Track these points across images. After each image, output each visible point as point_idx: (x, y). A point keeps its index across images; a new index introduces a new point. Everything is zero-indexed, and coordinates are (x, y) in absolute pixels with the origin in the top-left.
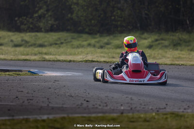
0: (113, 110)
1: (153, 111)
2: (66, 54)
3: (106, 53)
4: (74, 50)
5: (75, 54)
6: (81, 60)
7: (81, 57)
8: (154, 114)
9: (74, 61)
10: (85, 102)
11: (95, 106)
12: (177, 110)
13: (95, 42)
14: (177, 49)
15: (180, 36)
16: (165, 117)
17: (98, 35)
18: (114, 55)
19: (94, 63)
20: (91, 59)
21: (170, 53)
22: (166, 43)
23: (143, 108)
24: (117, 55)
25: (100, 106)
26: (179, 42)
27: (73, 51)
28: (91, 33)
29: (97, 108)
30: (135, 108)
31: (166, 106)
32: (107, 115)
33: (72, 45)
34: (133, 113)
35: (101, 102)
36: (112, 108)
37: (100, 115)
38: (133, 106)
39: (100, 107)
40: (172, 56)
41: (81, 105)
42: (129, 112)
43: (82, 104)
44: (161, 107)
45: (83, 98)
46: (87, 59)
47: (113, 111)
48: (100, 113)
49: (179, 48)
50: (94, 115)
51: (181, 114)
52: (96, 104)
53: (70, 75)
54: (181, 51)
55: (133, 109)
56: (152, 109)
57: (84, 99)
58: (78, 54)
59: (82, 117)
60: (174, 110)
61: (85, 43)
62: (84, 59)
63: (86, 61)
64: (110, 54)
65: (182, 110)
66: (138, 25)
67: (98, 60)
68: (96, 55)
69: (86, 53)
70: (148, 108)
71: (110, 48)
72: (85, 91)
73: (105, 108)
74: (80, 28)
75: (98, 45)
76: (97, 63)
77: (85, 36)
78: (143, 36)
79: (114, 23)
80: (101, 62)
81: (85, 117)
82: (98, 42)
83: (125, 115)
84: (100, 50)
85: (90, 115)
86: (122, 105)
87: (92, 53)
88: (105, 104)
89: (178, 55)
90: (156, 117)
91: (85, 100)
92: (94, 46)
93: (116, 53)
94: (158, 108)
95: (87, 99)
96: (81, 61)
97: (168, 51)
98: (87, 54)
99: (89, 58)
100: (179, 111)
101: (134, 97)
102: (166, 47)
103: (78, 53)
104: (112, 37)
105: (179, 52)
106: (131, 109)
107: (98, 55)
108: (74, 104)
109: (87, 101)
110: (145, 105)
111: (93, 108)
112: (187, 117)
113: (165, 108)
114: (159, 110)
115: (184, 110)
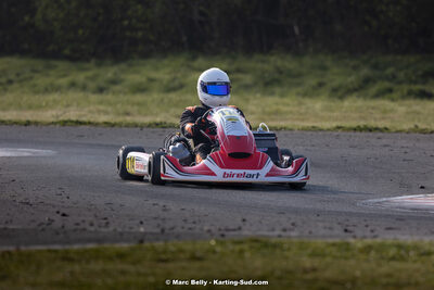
0: (121, 234)
1: (212, 235)
2: (20, 108)
3: (110, 104)
4: (37, 96)
5: (39, 107)
6: (52, 120)
7: (54, 113)
8: (213, 242)
9: (36, 123)
10: (58, 218)
11: (82, 226)
12: (266, 233)
13: (87, 78)
14: (273, 94)
15: (279, 63)
16: (238, 248)
17: (93, 61)
18: (129, 108)
19: (82, 127)
20: (74, 119)
21: (255, 102)
22: (248, 79)
23: (190, 229)
24: (136, 108)
25: (92, 225)
26: (276, 76)
27: (36, 99)
28: (77, 57)
29: (84, 229)
30: (173, 228)
31: (241, 223)
32: (107, 245)
33: (35, 86)
34: (166, 241)
35: (96, 216)
36: (119, 230)
37: (90, 246)
38: (168, 225)
39: (92, 229)
40: (260, 110)
41: (48, 224)
42: (158, 240)
43: (51, 221)
44: (231, 227)
45: (54, 206)
46: (66, 119)
47: (121, 237)
48: (89, 241)
49: (278, 90)
50: (76, 247)
51: (273, 241)
52: (83, 221)
53: (26, 154)
54: (282, 96)
55: (166, 231)
56: (209, 231)
57: (56, 209)
58: (48, 106)
59: (49, 251)
60: (260, 233)
61: (64, 81)
62: (61, 118)
63: (65, 123)
64: (119, 106)
65: (277, 233)
66: (184, 39)
67: (92, 120)
68: (87, 109)
69: (65, 103)
70: (202, 229)
71: (120, 92)
72: (59, 192)
73: (103, 230)
74: (51, 48)
75: (92, 85)
76: (88, 127)
77: (62, 65)
78: (196, 64)
79: (128, 34)
80: (96, 124)
81: (56, 251)
82: (93, 78)
83: (147, 244)
84: (94, 98)
85: (67, 247)
86: (141, 223)
87: (78, 105)
88: (104, 221)
89: (274, 108)
90: (218, 249)
91: (58, 212)
92: (84, 88)
93: (133, 104)
94: (222, 228)
95: (63, 211)
96: (52, 123)
97: (251, 97)
98: (68, 106)
99: (73, 115)
100: (271, 233)
101: (171, 205)
102: (247, 87)
103: (47, 104)
104: (123, 66)
105: (276, 99)
106: (163, 231)
107: (92, 108)
108: (33, 221)
109: (64, 215)
111: (75, 230)
112: (289, 249)
113: (240, 229)
114: (226, 233)
115: (283, 234)
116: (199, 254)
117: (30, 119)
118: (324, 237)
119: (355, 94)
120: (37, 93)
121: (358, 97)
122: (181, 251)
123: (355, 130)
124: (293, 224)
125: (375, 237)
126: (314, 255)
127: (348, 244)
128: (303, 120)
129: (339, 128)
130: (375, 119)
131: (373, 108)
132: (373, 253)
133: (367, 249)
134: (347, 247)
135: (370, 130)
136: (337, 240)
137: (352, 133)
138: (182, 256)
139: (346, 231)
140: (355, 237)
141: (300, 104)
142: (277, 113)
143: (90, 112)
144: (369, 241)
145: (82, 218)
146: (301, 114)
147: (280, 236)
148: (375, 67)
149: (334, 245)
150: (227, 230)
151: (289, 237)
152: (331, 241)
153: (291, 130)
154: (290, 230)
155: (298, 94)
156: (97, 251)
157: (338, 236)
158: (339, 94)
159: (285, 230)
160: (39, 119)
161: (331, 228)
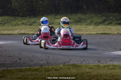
0: (36, 64)
1: (61, 64)
2: (8, 30)
3: (33, 28)
4: (13, 27)
5: (14, 30)
7: (18, 31)
8: (61, 66)
9: (12, 34)
10: (19, 60)
11: (25, 62)
13: (26, 21)
14: (78, 25)
15: (80, 16)
16: (68, 67)
17: (28, 17)
20: (23, 33)
22: (71, 21)
23: (55, 62)
25: (28, 62)
26: (79, 20)
28: (24, 16)
29: (26, 63)
31: (69, 60)
32: (32, 67)
33: (12, 24)
34: (48, 66)
35: (29, 59)
36: (36, 63)
37: (27, 67)
38: (49, 61)
39: (28, 63)
40: (75, 29)
42: (46, 65)
43: (16, 61)
44: (67, 61)
45: (17, 57)
46: (21, 33)
47: (36, 65)
49: (80, 24)
50: (23, 68)
51: (78, 65)
52: (26, 61)
53: (10, 43)
54: (81, 25)
55: (49, 63)
56: (61, 63)
58: (16, 29)
59: (16, 69)
60: (75, 63)
61: (20, 23)
62: (19, 33)
63: (20, 34)
64: (36, 29)
65: (79, 63)
66: (53, 10)
67: (28, 33)
68: (27, 30)
69: (20, 29)
70: (58, 62)
71: (36, 25)
72: (19, 53)
73: (31, 63)
74: (16, 13)
75: (28, 23)
76: (27, 35)
77: (20, 18)
78: (57, 17)
79: (38, 9)
80: (29, 34)
81: (18, 69)
82: (28, 22)
83: (43, 67)
84: (29, 27)
85: (21, 68)
86: (42, 61)
87: (24, 29)
88: (32, 61)
89: (79, 28)
90: (63, 67)
91: (19, 58)
92: (26, 24)
94: (64, 62)
95: (20, 58)
96: (17, 34)
97: (72, 26)
98: (21, 29)
99: (23, 32)
100: (78, 63)
101: (50, 56)
104: (37, 18)
105: (79, 26)
106: (48, 63)
107: (28, 30)
108: (12, 61)
109: (20, 59)
110: (57, 60)
111: (23, 63)
112: (83, 67)
113: (69, 62)
114: (65, 63)
115: (81, 63)
116: (58, 69)
117: (11, 33)
118: (93, 63)
119: (101, 24)
120: (12, 26)
121: (102, 25)
122: (53, 68)
123: (101, 34)
124: (84, 60)
125: (107, 63)
126: (90, 68)
127: (99, 65)
128: (87, 32)
129: (97, 33)
130: (107, 31)
131: (106, 28)
132: (106, 68)
133: (105, 66)
134: (99, 66)
135: (106, 34)
136: (96, 64)
137: (100, 35)
138: (53, 69)
139: (99, 62)
140: (101, 63)
141: (86, 27)
142: (80, 30)
143: (28, 31)
144: (105, 64)
145: (25, 60)
146: (86, 30)
147: (80, 63)
148: (107, 17)
149: (95, 65)
150: (66, 62)
151: (83, 64)
152: (94, 64)
153: (83, 34)
154: (83, 62)
155: (86, 25)
156: (29, 69)
157: (96, 63)
158: (97, 24)
159: (82, 62)
160: (13, 33)
161: (94, 61)
